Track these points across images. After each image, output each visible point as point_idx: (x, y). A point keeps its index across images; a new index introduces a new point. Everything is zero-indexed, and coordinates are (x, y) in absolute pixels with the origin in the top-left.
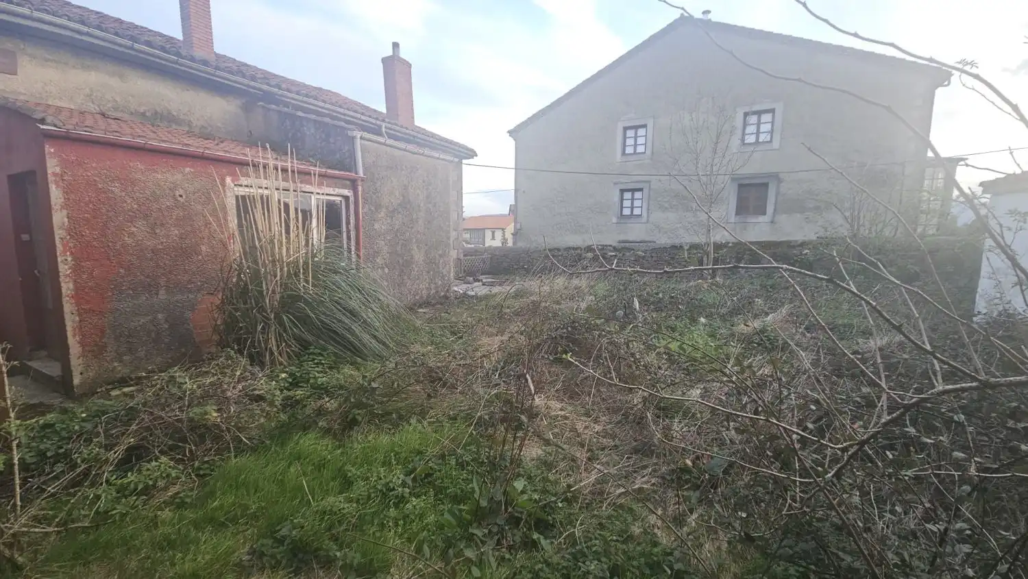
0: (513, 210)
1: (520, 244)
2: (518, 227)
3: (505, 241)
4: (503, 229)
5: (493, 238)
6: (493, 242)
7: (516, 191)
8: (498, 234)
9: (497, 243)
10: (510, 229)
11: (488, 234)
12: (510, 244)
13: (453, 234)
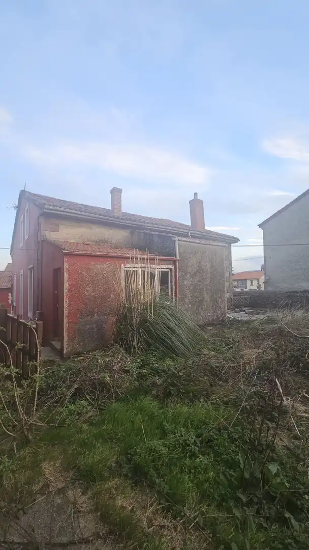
0: (263, 267)
1: (269, 289)
2: (267, 278)
3: (259, 286)
4: (258, 279)
5: (252, 285)
6: (252, 287)
7: (265, 257)
8: (255, 282)
9: (255, 287)
10: (262, 279)
11: (249, 282)
12: (263, 289)
13: (227, 284)
